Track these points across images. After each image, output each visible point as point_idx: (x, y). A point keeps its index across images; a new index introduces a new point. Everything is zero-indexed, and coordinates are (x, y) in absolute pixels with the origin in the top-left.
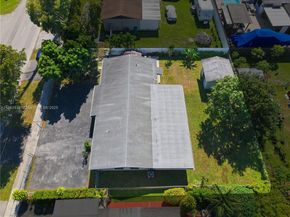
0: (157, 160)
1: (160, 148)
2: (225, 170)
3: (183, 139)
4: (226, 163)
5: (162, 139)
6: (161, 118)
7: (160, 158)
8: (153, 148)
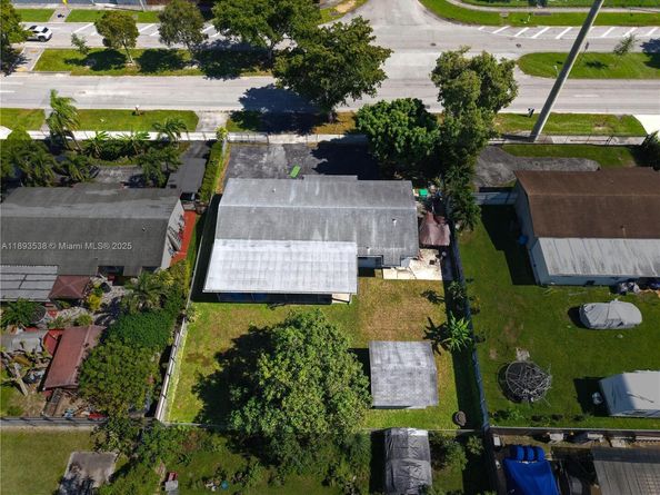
0: (225, 244)
1: (242, 249)
2: (206, 363)
3: (252, 281)
4: (217, 366)
5: (255, 253)
6: (291, 254)
7: (228, 248)
8: (242, 241)
